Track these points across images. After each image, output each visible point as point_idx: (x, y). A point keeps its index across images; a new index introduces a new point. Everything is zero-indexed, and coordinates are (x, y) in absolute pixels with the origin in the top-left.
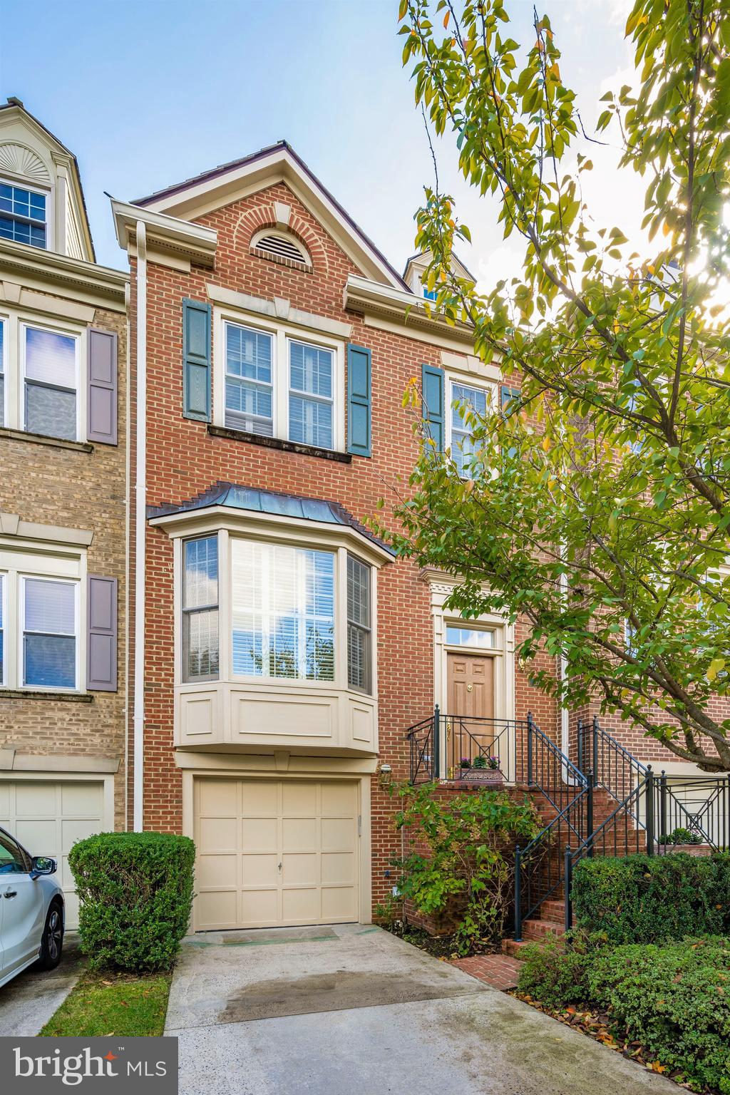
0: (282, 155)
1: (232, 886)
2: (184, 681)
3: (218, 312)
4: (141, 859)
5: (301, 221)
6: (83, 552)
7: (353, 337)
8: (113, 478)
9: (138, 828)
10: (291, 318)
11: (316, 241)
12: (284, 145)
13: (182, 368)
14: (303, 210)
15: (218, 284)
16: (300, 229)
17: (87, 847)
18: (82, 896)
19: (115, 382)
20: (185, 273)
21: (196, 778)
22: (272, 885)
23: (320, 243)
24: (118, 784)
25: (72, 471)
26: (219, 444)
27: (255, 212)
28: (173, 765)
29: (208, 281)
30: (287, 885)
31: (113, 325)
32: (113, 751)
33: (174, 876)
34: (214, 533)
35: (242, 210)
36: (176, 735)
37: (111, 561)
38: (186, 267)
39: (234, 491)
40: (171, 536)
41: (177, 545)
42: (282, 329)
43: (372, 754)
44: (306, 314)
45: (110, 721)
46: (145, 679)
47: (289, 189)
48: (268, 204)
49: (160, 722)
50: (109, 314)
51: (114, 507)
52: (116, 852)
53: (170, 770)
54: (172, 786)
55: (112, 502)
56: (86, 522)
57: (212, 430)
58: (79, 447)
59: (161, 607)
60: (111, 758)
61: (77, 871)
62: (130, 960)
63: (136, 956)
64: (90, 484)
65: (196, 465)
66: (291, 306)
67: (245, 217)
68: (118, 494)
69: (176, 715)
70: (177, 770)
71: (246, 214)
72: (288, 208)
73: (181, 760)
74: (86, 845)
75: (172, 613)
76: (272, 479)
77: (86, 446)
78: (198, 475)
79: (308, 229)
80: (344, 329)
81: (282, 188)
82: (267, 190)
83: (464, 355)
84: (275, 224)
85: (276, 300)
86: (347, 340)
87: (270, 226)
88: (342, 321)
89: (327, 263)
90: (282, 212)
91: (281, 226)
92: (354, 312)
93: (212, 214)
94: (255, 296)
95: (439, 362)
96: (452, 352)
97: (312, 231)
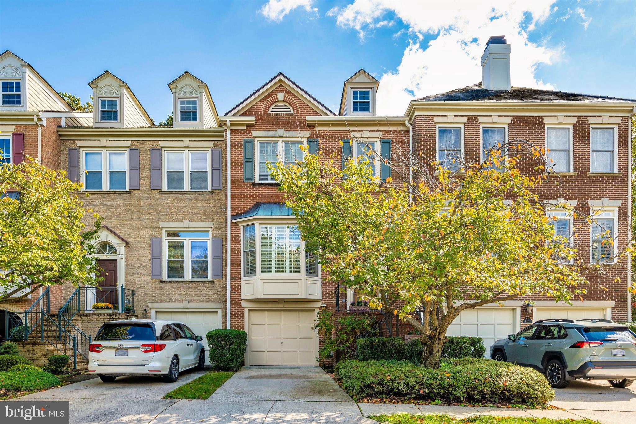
0: (281, 77)
1: (263, 350)
2: (244, 276)
3: (256, 140)
4: (226, 337)
5: (289, 97)
6: (210, 230)
7: (310, 136)
8: (220, 202)
9: (229, 327)
10: (284, 135)
11: (295, 102)
12: (281, 74)
13: (243, 164)
14: (289, 93)
15: (256, 130)
16: (288, 100)
17: (211, 333)
18: (210, 347)
19: (221, 167)
20: (244, 130)
21: (249, 310)
22: (279, 350)
23: (296, 103)
24: (223, 312)
25: (206, 202)
26: (257, 189)
27: (270, 99)
28: (241, 306)
29: (252, 130)
30: (285, 350)
31: (220, 146)
32: (221, 300)
33: (236, 342)
34: (254, 224)
35: (265, 100)
36: (242, 296)
37: (220, 232)
38: (244, 128)
39: (262, 206)
40: (239, 225)
41: (242, 228)
42: (281, 140)
43: (319, 300)
44: (291, 132)
45: (220, 290)
46: (231, 276)
47: (283, 86)
48: (275, 94)
49: (236, 291)
50: (219, 142)
51: (221, 212)
52: (219, 335)
53: (240, 308)
54: (241, 313)
55: (220, 210)
56: (211, 219)
57: (254, 185)
58: (209, 193)
59: (236, 250)
60: (220, 303)
61: (208, 340)
62: (223, 366)
63: (225, 365)
64: (213, 205)
65: (248, 198)
66: (285, 131)
67: (266, 102)
68: (222, 207)
69: (241, 288)
70: (242, 308)
71: (267, 101)
72: (283, 94)
73: (244, 304)
74: (211, 332)
75: (240, 252)
76: (278, 198)
77: (211, 192)
78: (249, 202)
79: (291, 99)
80: (308, 134)
81: (281, 87)
82: (274, 90)
83: (362, 131)
84: (278, 101)
85: (278, 130)
86: (308, 138)
87: (276, 102)
88: (306, 131)
89: (299, 110)
90: (281, 96)
91: (281, 101)
92: (311, 126)
93: (254, 105)
94: (270, 131)
95: (350, 136)
96: (356, 131)
97: (293, 99)
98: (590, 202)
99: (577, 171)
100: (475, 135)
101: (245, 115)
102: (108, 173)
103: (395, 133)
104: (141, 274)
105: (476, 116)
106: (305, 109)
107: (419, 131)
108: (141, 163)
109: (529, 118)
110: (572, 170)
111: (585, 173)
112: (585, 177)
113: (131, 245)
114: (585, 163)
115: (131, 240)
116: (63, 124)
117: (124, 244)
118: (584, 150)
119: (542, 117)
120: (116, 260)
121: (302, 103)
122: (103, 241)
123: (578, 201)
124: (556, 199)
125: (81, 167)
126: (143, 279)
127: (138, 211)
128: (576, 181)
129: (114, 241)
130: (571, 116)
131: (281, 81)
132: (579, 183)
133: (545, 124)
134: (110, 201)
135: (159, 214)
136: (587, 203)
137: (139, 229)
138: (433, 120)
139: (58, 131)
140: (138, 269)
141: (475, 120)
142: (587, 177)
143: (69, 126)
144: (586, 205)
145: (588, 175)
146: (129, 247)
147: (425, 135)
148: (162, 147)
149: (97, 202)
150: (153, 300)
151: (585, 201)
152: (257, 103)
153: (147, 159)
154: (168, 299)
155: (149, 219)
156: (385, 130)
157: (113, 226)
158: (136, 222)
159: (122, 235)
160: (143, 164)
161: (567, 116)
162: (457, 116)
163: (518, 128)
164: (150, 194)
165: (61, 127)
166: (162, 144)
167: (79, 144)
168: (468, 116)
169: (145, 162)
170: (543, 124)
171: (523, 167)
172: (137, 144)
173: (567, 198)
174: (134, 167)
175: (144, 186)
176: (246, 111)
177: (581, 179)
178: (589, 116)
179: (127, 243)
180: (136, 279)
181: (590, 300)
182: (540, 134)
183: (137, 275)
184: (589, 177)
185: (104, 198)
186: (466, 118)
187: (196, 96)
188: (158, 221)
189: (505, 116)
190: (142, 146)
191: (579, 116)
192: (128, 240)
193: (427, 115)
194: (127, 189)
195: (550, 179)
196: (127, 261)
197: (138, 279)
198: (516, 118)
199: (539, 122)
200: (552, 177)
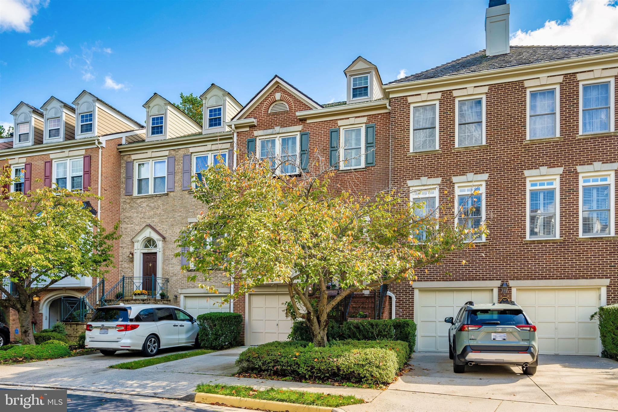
0: (277, 79)
1: (262, 331)
5: (284, 95)
7: (302, 129)
10: (280, 132)
12: (276, 76)
14: (285, 92)
15: (257, 130)
16: (284, 98)
20: (248, 131)
21: (250, 294)
22: (275, 331)
23: (291, 100)
27: (269, 100)
29: (254, 131)
30: (280, 331)
35: (265, 101)
38: (248, 129)
42: (278, 136)
44: (286, 128)
47: (280, 87)
48: (273, 95)
54: (242, 297)
66: (281, 127)
67: (266, 104)
71: (267, 102)
72: (280, 94)
80: (299, 127)
81: (278, 88)
82: (272, 91)
83: (348, 118)
84: (276, 101)
85: (276, 128)
86: (300, 131)
87: (274, 102)
88: (299, 125)
89: (293, 106)
90: (278, 96)
91: (278, 101)
92: (303, 120)
93: (256, 108)
94: (269, 129)
95: (337, 125)
96: (343, 119)
97: (288, 97)
98: (579, 168)
99: (563, 135)
100: (449, 111)
101: (249, 118)
102: (153, 179)
103: (380, 117)
104: (174, 264)
105: (451, 90)
106: (298, 105)
107: (394, 114)
108: (176, 168)
109: (508, 85)
110: (558, 135)
111: (573, 136)
112: (573, 141)
113: (167, 239)
114: (573, 125)
115: (167, 235)
116: (124, 142)
117: (161, 239)
118: (571, 110)
119: (522, 82)
120: (156, 253)
121: (296, 100)
122: (148, 238)
123: (564, 168)
124: (538, 168)
125: (134, 176)
126: (175, 268)
127: (173, 210)
128: (562, 146)
129: (155, 236)
130: (556, 76)
131: (277, 82)
132: (566, 148)
133: (526, 88)
134: (153, 203)
135: (188, 211)
136: (576, 169)
137: (173, 225)
138: (407, 100)
139: (118, 149)
140: (172, 260)
141: (450, 94)
142: (575, 140)
143: (130, 143)
144: (574, 172)
145: (577, 138)
146: (165, 241)
147: (399, 117)
148: (191, 153)
149: (144, 205)
150: (182, 286)
151: (573, 167)
152: (258, 105)
153: (180, 165)
154: (193, 286)
155: (180, 216)
156: (370, 115)
157: (155, 224)
158: (171, 220)
159: (161, 232)
160: (178, 169)
161: (551, 76)
162: (431, 93)
163: (496, 96)
164: (181, 194)
165: (121, 145)
166: (191, 150)
167: (133, 157)
168: (442, 91)
169: (179, 167)
170: (523, 89)
171: (501, 137)
172: (173, 152)
173: (551, 166)
174: (171, 172)
175: (178, 189)
176: (250, 114)
177: (568, 144)
178: (578, 73)
179: (164, 238)
180: (170, 269)
181: (579, 278)
182: (520, 99)
183: (171, 265)
184: (578, 140)
185: (149, 201)
186: (440, 94)
187: (221, 104)
188: (187, 217)
189: (481, 86)
190: (177, 153)
191: (565, 74)
192: (165, 235)
193: (401, 97)
194: (166, 192)
195: (532, 147)
196: (164, 254)
197: (171, 269)
198: (493, 87)
199: (520, 87)
200: (533, 145)
